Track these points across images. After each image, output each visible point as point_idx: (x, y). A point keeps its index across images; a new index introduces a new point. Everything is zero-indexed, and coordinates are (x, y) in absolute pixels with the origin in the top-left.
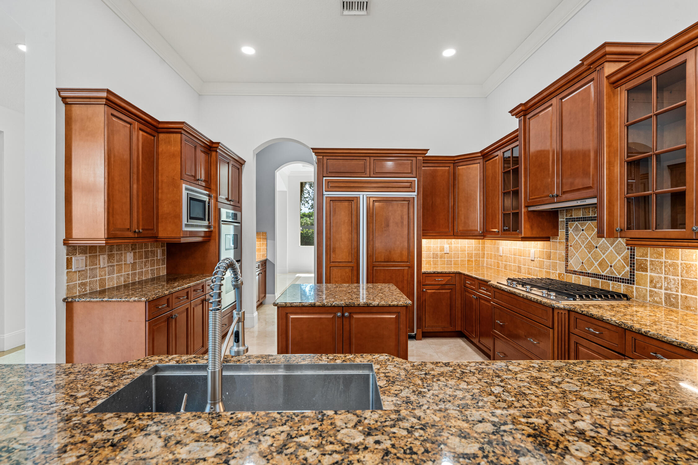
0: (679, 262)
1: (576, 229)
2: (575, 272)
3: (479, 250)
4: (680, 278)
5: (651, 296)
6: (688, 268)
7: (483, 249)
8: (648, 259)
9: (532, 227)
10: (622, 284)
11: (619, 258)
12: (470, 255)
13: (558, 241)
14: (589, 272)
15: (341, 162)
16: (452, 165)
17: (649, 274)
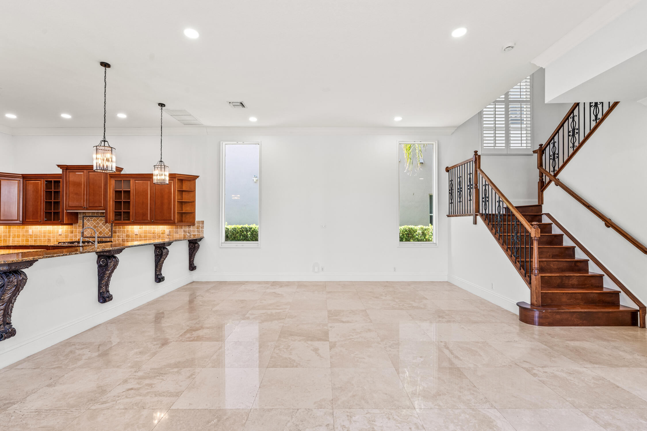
0: (125, 230)
1: (88, 220)
2: (87, 237)
3: (6, 232)
4: (126, 234)
5: (118, 241)
6: (128, 231)
7: (9, 232)
8: (117, 230)
9: (68, 219)
10: (108, 239)
11: (107, 230)
13: (78, 225)
17: (117, 234)
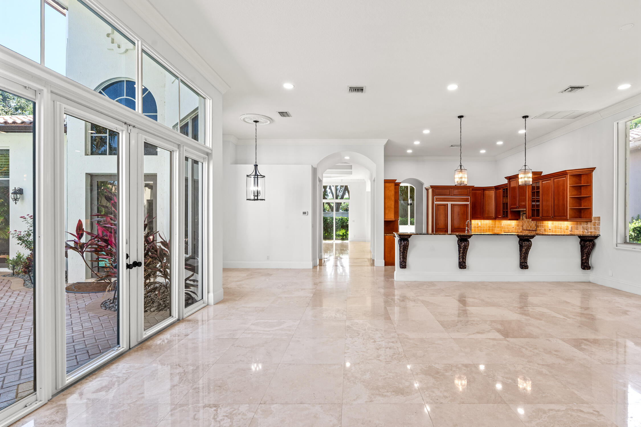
0: (544, 225)
1: (525, 217)
2: (525, 230)
3: (493, 225)
4: (544, 228)
7: (495, 224)
8: (539, 225)
9: (512, 215)
11: (534, 225)
12: (489, 227)
13: (520, 220)
14: (528, 229)
15: (441, 190)
16: (482, 190)
17: (539, 228)
